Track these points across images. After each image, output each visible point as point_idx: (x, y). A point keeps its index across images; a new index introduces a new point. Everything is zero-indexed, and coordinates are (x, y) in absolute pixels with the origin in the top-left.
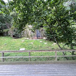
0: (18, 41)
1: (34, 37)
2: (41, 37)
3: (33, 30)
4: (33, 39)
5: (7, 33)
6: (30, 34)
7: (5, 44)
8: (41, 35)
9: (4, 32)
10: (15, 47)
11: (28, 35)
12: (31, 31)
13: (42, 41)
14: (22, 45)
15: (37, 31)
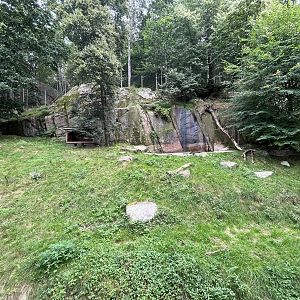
0: (100, 161)
1: (165, 143)
2: (205, 140)
3: (165, 112)
4: (161, 151)
5: (41, 121)
6: (148, 130)
7: (32, 175)
8: (200, 135)
9: (28, 121)
10: (92, 190)
11: (137, 134)
12: (151, 113)
13: (233, 164)
14: (127, 181)
15: (184, 115)
